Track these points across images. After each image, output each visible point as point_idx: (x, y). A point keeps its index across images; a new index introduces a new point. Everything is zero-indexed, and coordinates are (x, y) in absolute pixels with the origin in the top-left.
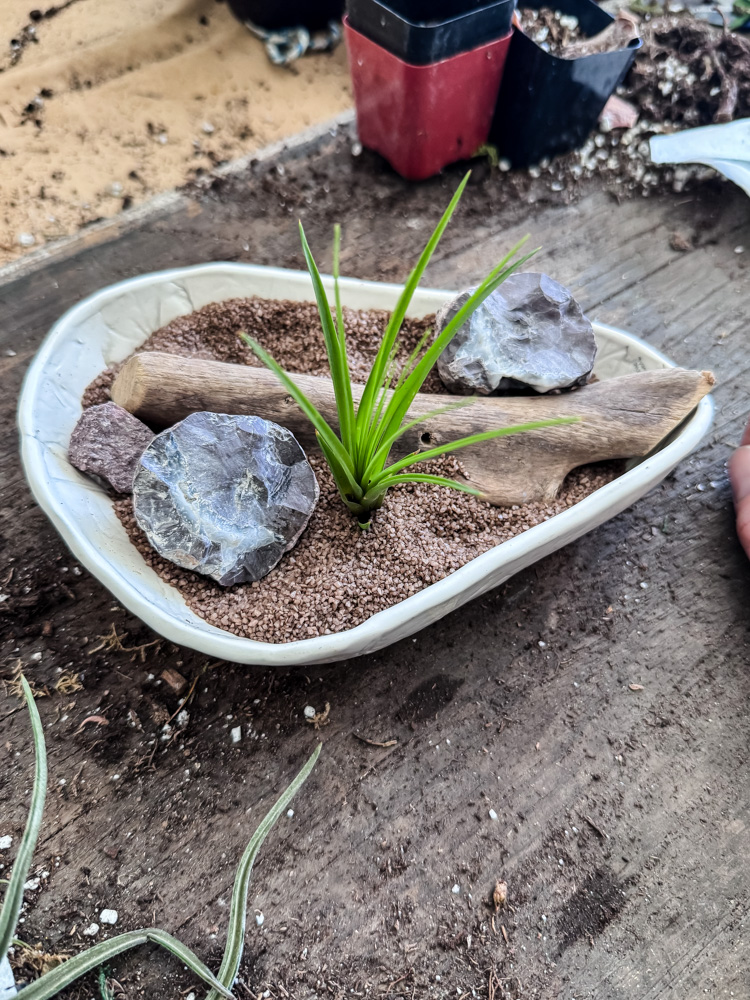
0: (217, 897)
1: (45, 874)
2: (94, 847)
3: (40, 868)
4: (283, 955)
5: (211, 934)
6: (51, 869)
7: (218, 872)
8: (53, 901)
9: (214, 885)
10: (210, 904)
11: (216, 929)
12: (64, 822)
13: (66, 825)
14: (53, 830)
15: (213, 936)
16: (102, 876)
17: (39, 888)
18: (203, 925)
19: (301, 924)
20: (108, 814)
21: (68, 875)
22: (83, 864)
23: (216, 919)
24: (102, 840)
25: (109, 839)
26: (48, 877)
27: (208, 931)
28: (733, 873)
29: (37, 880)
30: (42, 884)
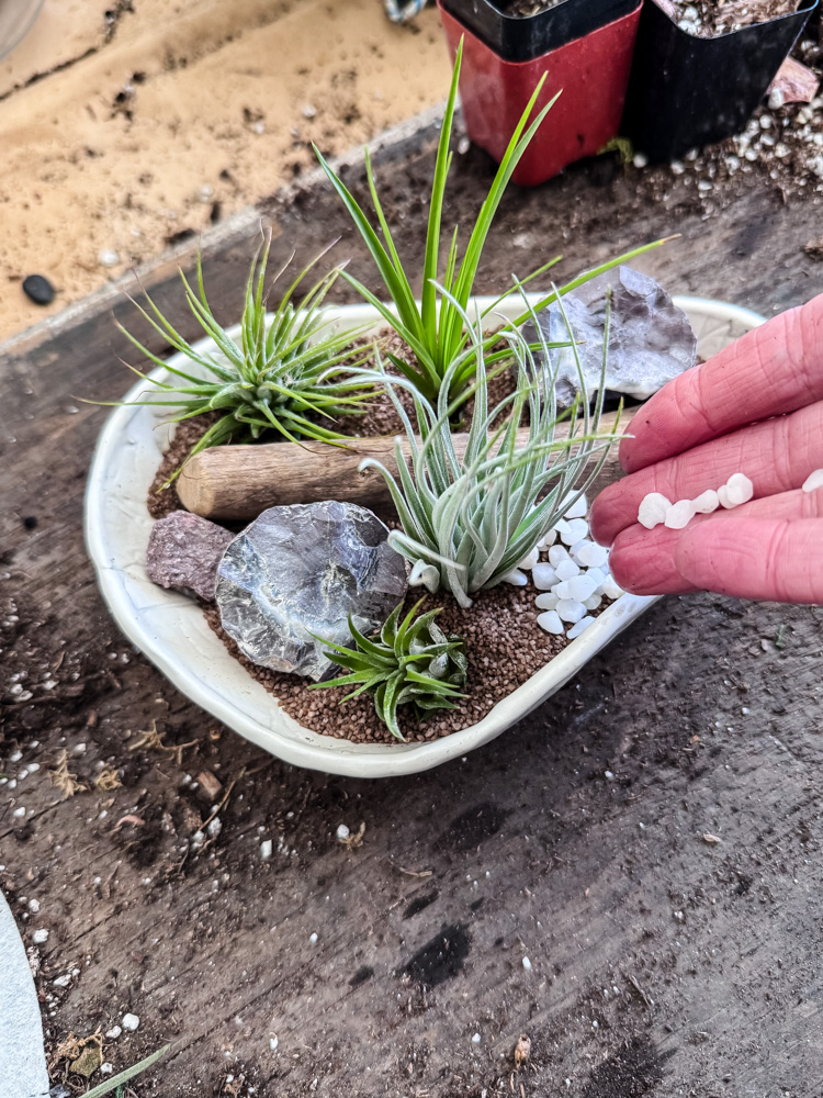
0: (235, 1014)
1: (76, 972)
2: (123, 949)
3: (72, 965)
4: (294, 1082)
5: (226, 1050)
6: (82, 968)
7: (238, 989)
8: (83, 998)
9: (233, 1002)
10: (228, 1020)
11: (231, 1047)
12: (97, 920)
13: (98, 924)
14: (86, 928)
15: (228, 1053)
16: (128, 979)
17: (69, 984)
18: (218, 1041)
19: (315, 1053)
20: (138, 917)
21: (97, 974)
22: (111, 965)
23: (232, 1037)
24: (131, 943)
25: (137, 942)
26: (79, 975)
27: (223, 1048)
29: (68, 977)
30: (72, 980)
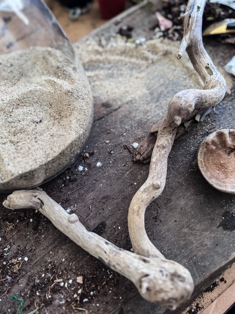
0: (50, 251)
1: (9, 247)
2: (21, 240)
3: (8, 246)
4: (66, 265)
5: (48, 260)
6: (11, 246)
7: (50, 245)
8: (11, 253)
9: (49, 248)
10: (48, 253)
11: (49, 259)
12: (14, 234)
13: (14, 235)
14: (11, 236)
15: (49, 261)
16: (23, 247)
17: (8, 250)
18: (47, 258)
19: (70, 257)
20: (24, 232)
21: (15, 247)
22: (18, 244)
23: (50, 256)
24: (22, 238)
25: (24, 238)
26: (10, 248)
27: (48, 259)
28: (184, 242)
29: (8, 248)
30: (9, 249)
